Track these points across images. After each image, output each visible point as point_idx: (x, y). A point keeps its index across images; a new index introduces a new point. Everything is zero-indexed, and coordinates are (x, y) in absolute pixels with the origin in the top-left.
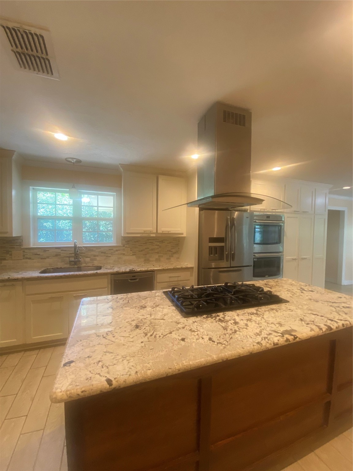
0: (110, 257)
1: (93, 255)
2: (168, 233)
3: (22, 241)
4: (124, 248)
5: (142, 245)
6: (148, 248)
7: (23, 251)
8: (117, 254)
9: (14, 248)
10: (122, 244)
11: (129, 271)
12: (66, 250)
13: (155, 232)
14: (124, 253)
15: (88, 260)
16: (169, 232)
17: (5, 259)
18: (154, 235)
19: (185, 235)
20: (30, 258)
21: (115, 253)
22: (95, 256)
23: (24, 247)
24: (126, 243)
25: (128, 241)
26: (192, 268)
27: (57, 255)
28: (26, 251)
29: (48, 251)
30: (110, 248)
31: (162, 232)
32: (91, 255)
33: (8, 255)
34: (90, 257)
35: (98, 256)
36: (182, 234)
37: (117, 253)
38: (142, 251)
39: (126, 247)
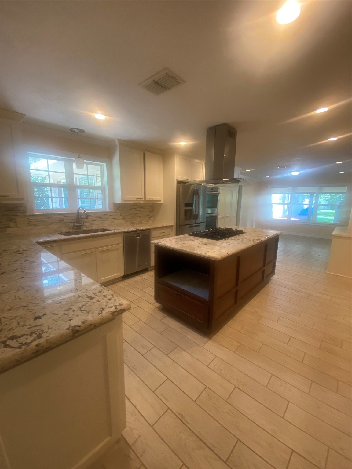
0: (105, 221)
1: (91, 220)
2: (152, 200)
3: (26, 208)
4: (116, 213)
5: (128, 211)
6: (133, 213)
7: (27, 218)
8: (110, 219)
9: (18, 215)
10: (114, 210)
11: (136, 230)
12: (68, 216)
13: (144, 199)
14: (116, 218)
15: (87, 224)
16: (154, 200)
17: (10, 227)
18: (142, 202)
19: (162, 202)
20: (35, 225)
21: (108, 218)
22: (93, 221)
23: (28, 214)
24: (117, 209)
25: (118, 208)
26: (172, 226)
27: (60, 221)
28: (30, 218)
29: (52, 217)
30: (105, 214)
31: (148, 200)
32: (90, 220)
33: (12, 223)
34: (89, 222)
35: (95, 221)
36: (160, 201)
37: (110, 217)
38: (128, 215)
39: (117, 213)
